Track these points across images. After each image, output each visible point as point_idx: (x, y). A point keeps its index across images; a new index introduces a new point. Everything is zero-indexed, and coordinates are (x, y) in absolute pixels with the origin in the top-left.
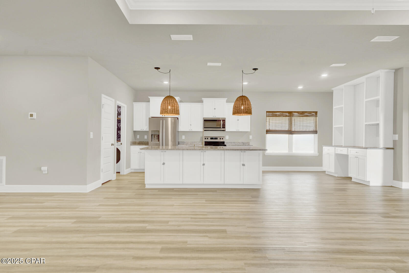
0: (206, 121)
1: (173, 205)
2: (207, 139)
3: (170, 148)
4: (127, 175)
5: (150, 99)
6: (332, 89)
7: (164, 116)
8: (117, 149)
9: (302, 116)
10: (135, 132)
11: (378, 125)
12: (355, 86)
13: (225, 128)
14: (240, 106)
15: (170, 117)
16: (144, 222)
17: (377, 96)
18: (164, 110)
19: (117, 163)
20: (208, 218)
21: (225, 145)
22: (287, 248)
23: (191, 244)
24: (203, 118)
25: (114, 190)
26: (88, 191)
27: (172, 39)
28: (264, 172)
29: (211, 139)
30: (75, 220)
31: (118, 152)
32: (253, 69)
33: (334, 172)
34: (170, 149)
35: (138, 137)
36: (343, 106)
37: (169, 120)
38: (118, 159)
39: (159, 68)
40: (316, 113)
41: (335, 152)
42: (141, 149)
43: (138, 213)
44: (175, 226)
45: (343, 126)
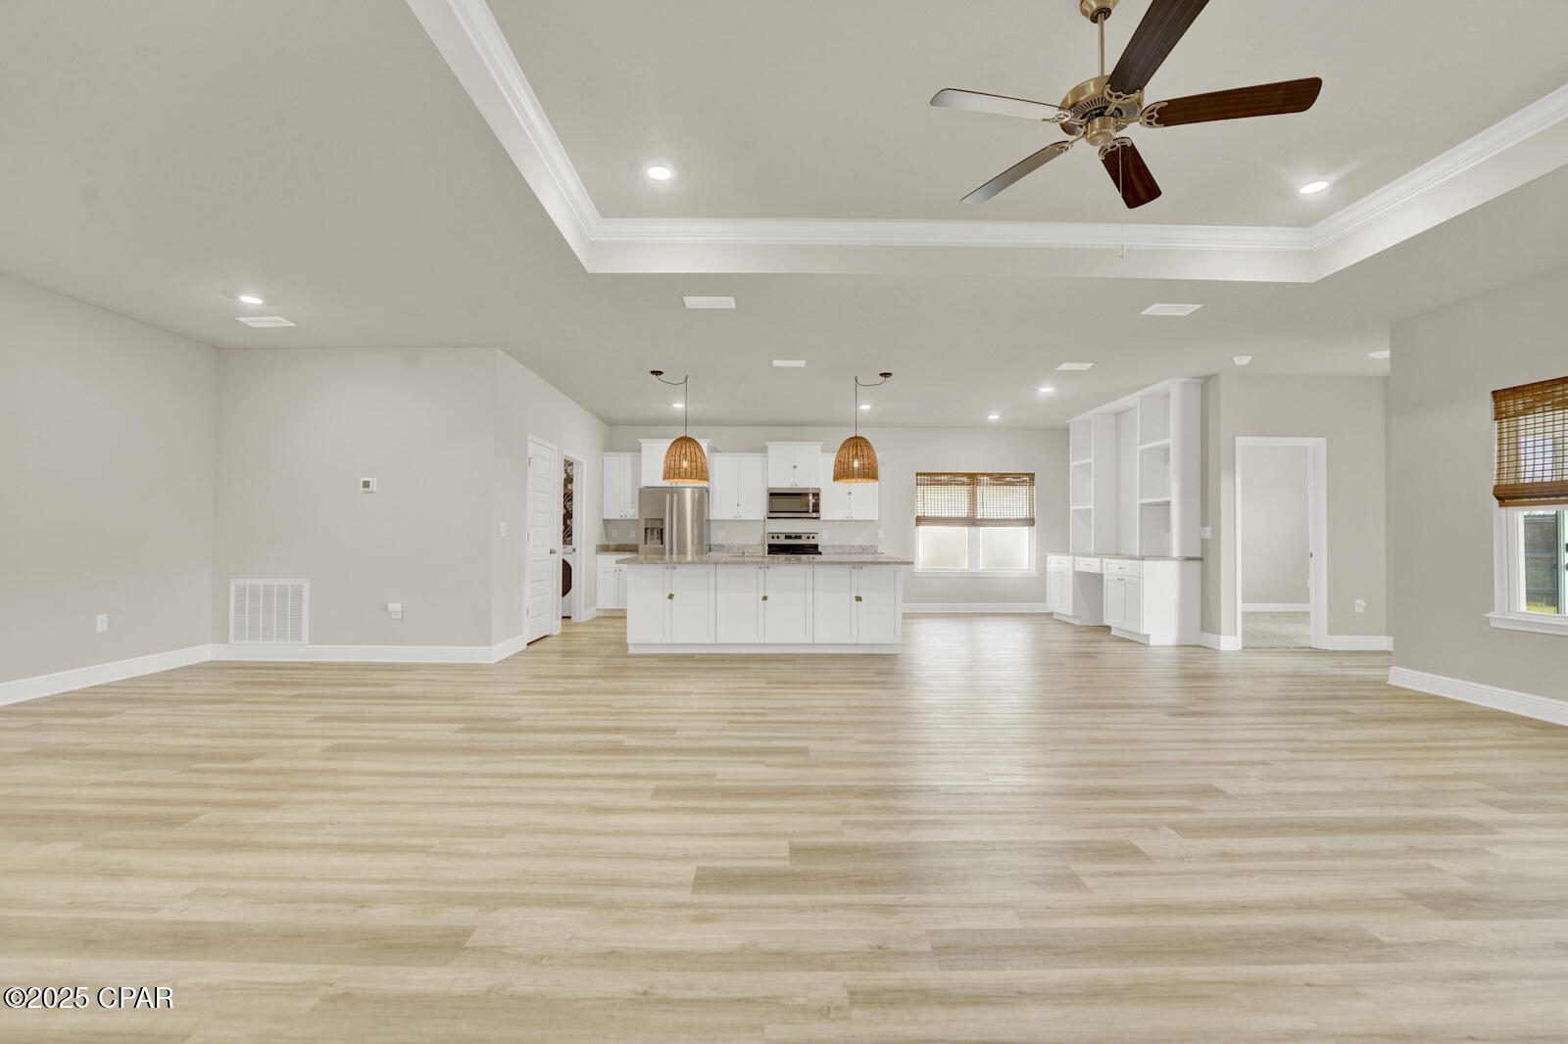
0: (773, 495)
1: (690, 693)
2: (778, 537)
3: (689, 559)
4: (588, 624)
5: (643, 445)
6: (1068, 421)
7: (674, 485)
8: (563, 560)
9: (1000, 485)
10: (606, 522)
11: (1168, 504)
12: (1118, 415)
13: (818, 512)
14: (851, 460)
15: (689, 487)
16: (618, 730)
17: (1166, 438)
18: (671, 472)
19: (564, 595)
20: (769, 722)
21: (820, 553)
22: (943, 786)
23: (722, 780)
24: (768, 489)
25: (556, 657)
26: (494, 662)
27: (688, 306)
28: (906, 616)
29: (786, 537)
30: (462, 726)
31: (567, 569)
32: (881, 375)
33: (1071, 614)
34: (689, 563)
35: (614, 533)
36: (1091, 460)
37: (688, 492)
38: (567, 587)
39: (661, 373)
40: (1032, 476)
41: (1074, 567)
42: (617, 562)
43: (608, 710)
44: (690, 738)
45: (1091, 507)
